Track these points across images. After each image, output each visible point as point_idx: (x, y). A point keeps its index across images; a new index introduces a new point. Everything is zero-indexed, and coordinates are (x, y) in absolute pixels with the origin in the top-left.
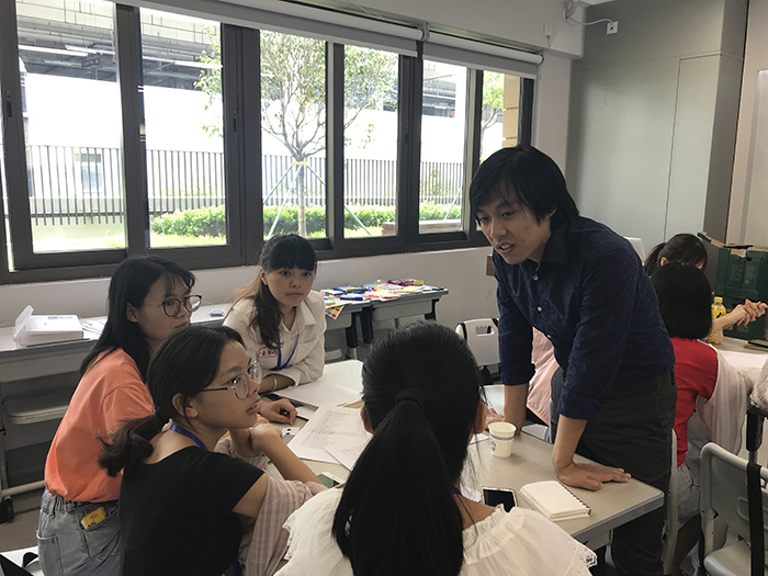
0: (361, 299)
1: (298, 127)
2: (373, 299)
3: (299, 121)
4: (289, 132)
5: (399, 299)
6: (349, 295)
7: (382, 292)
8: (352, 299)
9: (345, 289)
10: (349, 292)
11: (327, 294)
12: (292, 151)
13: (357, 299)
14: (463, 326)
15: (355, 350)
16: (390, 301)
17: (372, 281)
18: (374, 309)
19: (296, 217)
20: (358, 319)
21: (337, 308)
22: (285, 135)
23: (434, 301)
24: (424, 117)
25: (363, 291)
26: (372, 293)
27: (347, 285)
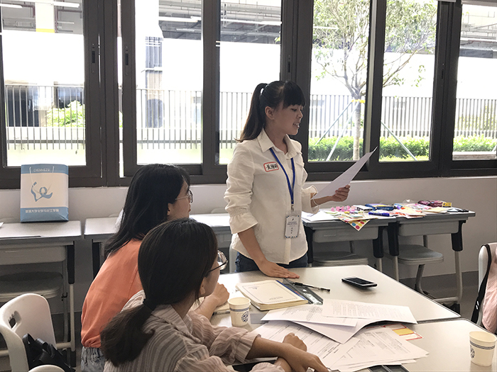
0: (388, 215)
1: (357, 70)
2: (400, 216)
3: (359, 66)
4: (350, 76)
5: (424, 218)
6: (377, 211)
7: (409, 210)
8: (379, 215)
9: (375, 206)
10: (379, 208)
11: (359, 209)
12: (351, 91)
13: (384, 215)
14: (488, 247)
15: (380, 260)
16: (415, 219)
17: (402, 200)
18: (400, 225)
19: (351, 146)
20: (385, 233)
21: (362, 221)
22: (346, 78)
23: (461, 223)
24: (461, 59)
25: (391, 209)
26: (400, 211)
27: (378, 203)
